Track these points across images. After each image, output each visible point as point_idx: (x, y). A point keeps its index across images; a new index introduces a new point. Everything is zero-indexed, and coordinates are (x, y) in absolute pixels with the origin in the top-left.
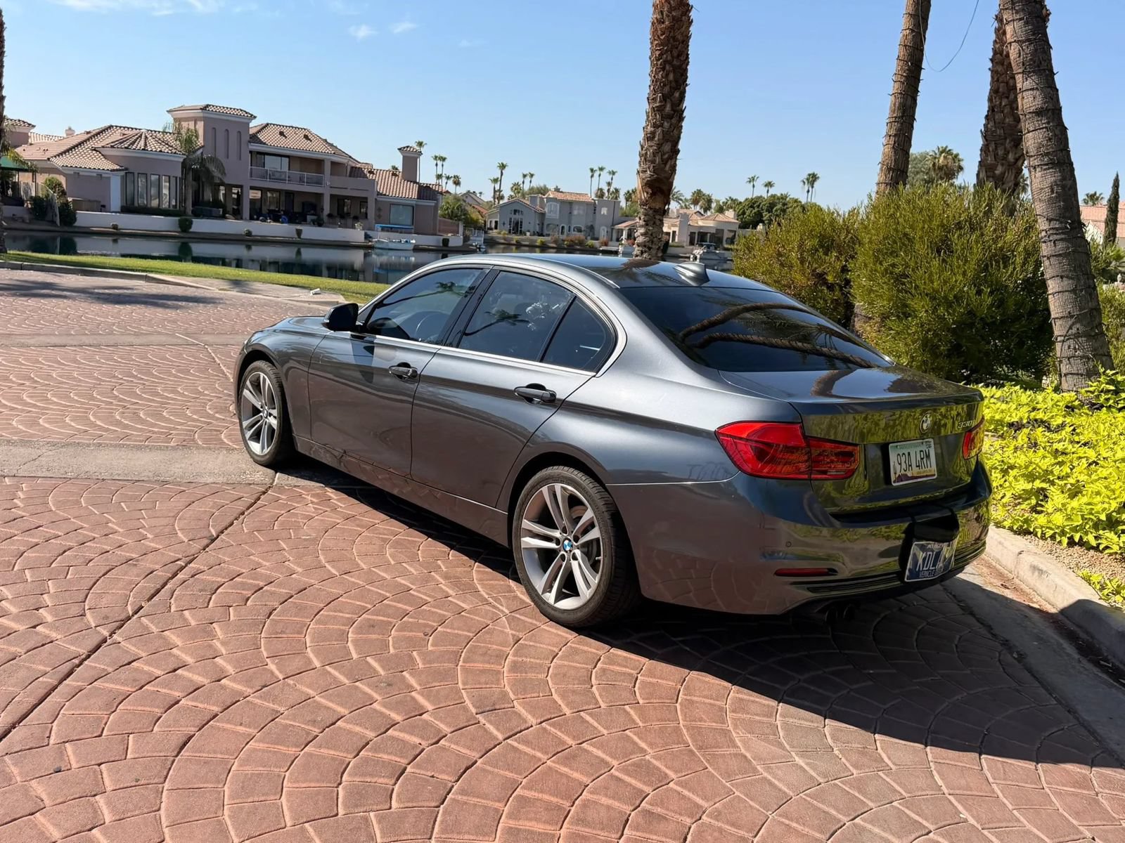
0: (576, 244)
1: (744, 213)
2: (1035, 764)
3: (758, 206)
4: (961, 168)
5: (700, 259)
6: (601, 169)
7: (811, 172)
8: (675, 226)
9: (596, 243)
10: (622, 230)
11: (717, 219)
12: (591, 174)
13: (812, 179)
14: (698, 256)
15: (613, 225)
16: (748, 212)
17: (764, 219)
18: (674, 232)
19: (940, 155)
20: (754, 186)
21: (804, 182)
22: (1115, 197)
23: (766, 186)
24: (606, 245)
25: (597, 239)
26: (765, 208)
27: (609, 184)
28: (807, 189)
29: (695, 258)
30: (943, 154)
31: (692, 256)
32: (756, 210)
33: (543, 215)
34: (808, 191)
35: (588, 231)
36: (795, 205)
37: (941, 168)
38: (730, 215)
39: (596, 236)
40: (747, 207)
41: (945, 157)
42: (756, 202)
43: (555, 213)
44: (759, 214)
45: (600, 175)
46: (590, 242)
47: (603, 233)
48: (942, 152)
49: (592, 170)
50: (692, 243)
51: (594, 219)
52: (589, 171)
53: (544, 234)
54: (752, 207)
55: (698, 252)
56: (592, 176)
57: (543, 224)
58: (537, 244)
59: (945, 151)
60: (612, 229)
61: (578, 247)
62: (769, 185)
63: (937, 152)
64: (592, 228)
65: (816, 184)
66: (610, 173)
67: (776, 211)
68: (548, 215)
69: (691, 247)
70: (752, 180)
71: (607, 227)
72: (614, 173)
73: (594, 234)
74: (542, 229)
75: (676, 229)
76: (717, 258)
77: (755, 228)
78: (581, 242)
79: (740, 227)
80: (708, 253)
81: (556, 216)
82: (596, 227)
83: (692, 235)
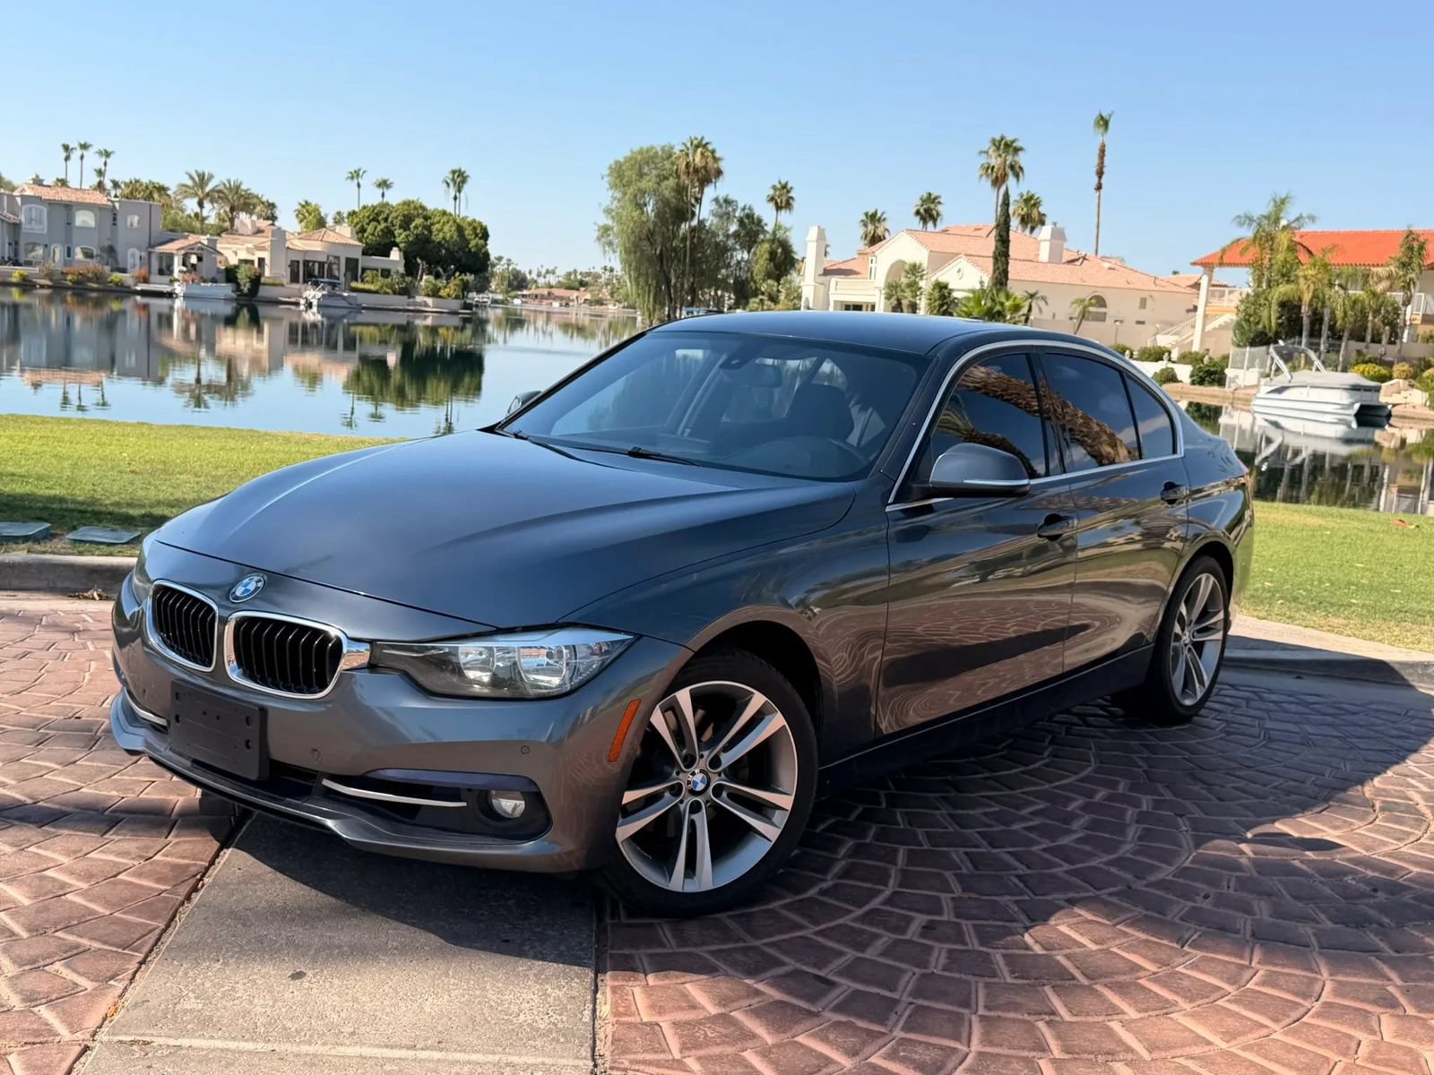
0: (90, 280)
1: (363, 230)
3: (386, 220)
4: (719, 173)
5: (319, 306)
6: (84, 147)
7: (456, 168)
8: (263, 249)
9: (127, 278)
10: (170, 256)
11: (325, 238)
12: (64, 155)
13: (459, 179)
14: (315, 302)
15: (151, 246)
16: (370, 229)
17: (398, 240)
18: (261, 261)
19: (695, 151)
20: (359, 185)
21: (448, 184)
22: (1006, 220)
23: (379, 185)
24: (146, 281)
25: (124, 271)
26: (397, 222)
27: (100, 173)
28: (453, 195)
29: (310, 305)
31: (302, 302)
32: (383, 225)
33: (16, 227)
34: (455, 198)
35: (105, 255)
36: (445, 219)
37: (696, 171)
38: (345, 233)
39: (121, 266)
40: (367, 221)
41: (702, 154)
42: (381, 212)
43: (40, 222)
44: (388, 232)
45: (82, 157)
46: (117, 276)
47: (132, 256)
48: (697, 147)
49: (66, 148)
50: (294, 279)
51: (114, 234)
52: (61, 149)
53: (22, 260)
54: (375, 219)
55: (313, 294)
56: (67, 158)
57: (17, 243)
58: (14, 280)
59: (701, 145)
60: (150, 253)
61: (95, 286)
62: (384, 184)
63: (689, 144)
64: (111, 250)
65: (466, 188)
66: (100, 153)
67: (416, 227)
68: (25, 227)
69: (295, 286)
70: (355, 175)
71: (139, 249)
72: (108, 154)
73: (117, 262)
74: (16, 252)
75: (266, 255)
76: (344, 304)
77: (388, 255)
78: (98, 277)
79: (365, 253)
80: (330, 295)
81: (43, 228)
82: (119, 249)
83: (294, 266)
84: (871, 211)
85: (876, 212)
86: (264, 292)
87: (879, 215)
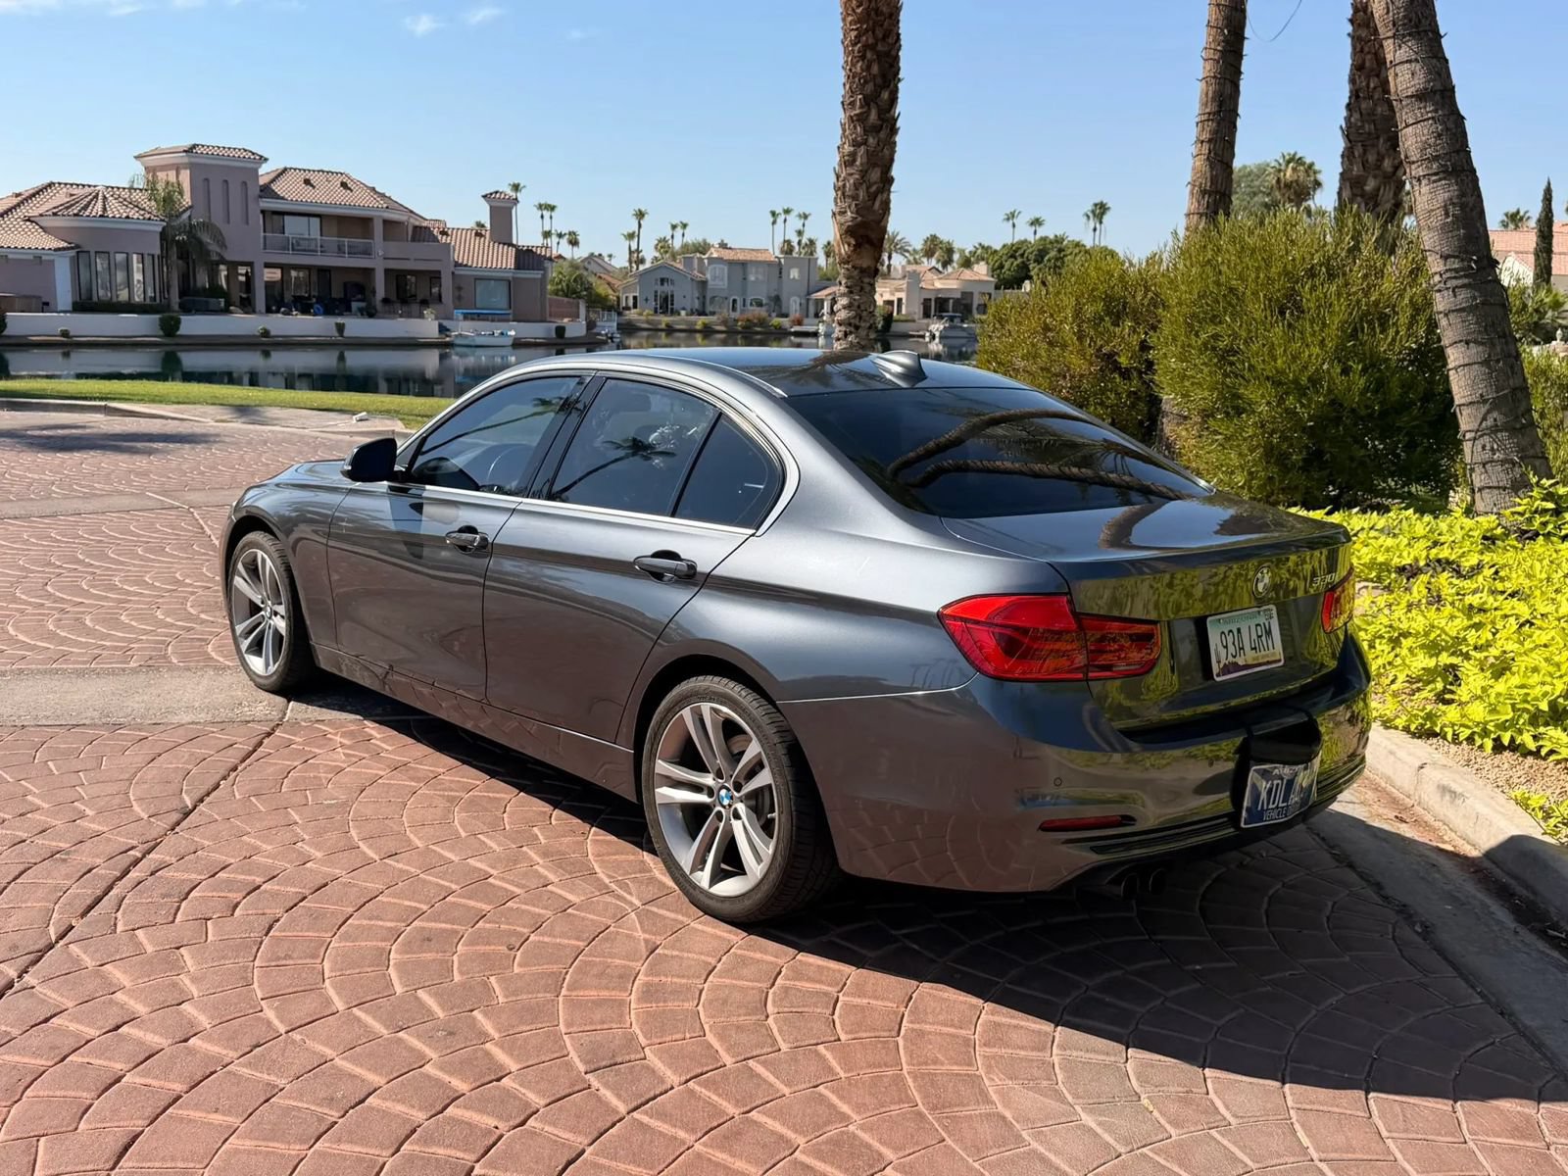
0: (755, 325)
1: (1001, 267)
2: (1451, 1102)
3: (1022, 255)
4: (1318, 184)
5: (941, 338)
6: (787, 211)
7: (1098, 201)
8: (899, 290)
9: (785, 322)
10: (822, 301)
11: (962, 277)
12: (772, 219)
13: (1100, 211)
14: (937, 334)
15: (809, 294)
16: (1007, 265)
17: (1032, 273)
18: (900, 301)
19: (1287, 166)
20: (1014, 226)
21: (1088, 217)
22: (1547, 215)
23: (1032, 224)
24: (799, 323)
25: (786, 316)
26: (1032, 257)
27: (800, 233)
28: (1092, 226)
29: (933, 337)
30: (1291, 165)
31: (928, 334)
32: (1019, 260)
33: (704, 284)
34: (1095, 230)
35: (772, 304)
36: (1077, 251)
37: (1288, 186)
38: (981, 270)
39: (784, 311)
40: (1004, 257)
41: (1294, 169)
42: (1019, 248)
43: (723, 280)
44: (1024, 267)
45: (785, 221)
46: (776, 321)
47: (794, 306)
48: (1289, 162)
49: (773, 214)
50: (927, 315)
51: (780, 284)
52: (770, 215)
53: (707, 312)
54: (1013, 256)
55: (937, 327)
56: (774, 223)
57: (704, 297)
58: (698, 327)
59: (1295, 160)
60: (808, 300)
61: (759, 329)
62: (1036, 223)
63: (1281, 161)
64: (777, 299)
65: (1105, 219)
66: (800, 216)
67: (1049, 260)
68: (711, 284)
69: (926, 321)
70: (1011, 216)
71: (799, 296)
72: (806, 217)
73: (780, 307)
74: (704, 304)
75: (903, 295)
76: (964, 334)
77: (1019, 287)
78: (762, 322)
79: (997, 287)
80: (951, 328)
81: (723, 284)
82: (784, 298)
83: (926, 303)
84: (1513, 210)
85: (1518, 212)
86: (896, 328)
87: (1522, 214)
